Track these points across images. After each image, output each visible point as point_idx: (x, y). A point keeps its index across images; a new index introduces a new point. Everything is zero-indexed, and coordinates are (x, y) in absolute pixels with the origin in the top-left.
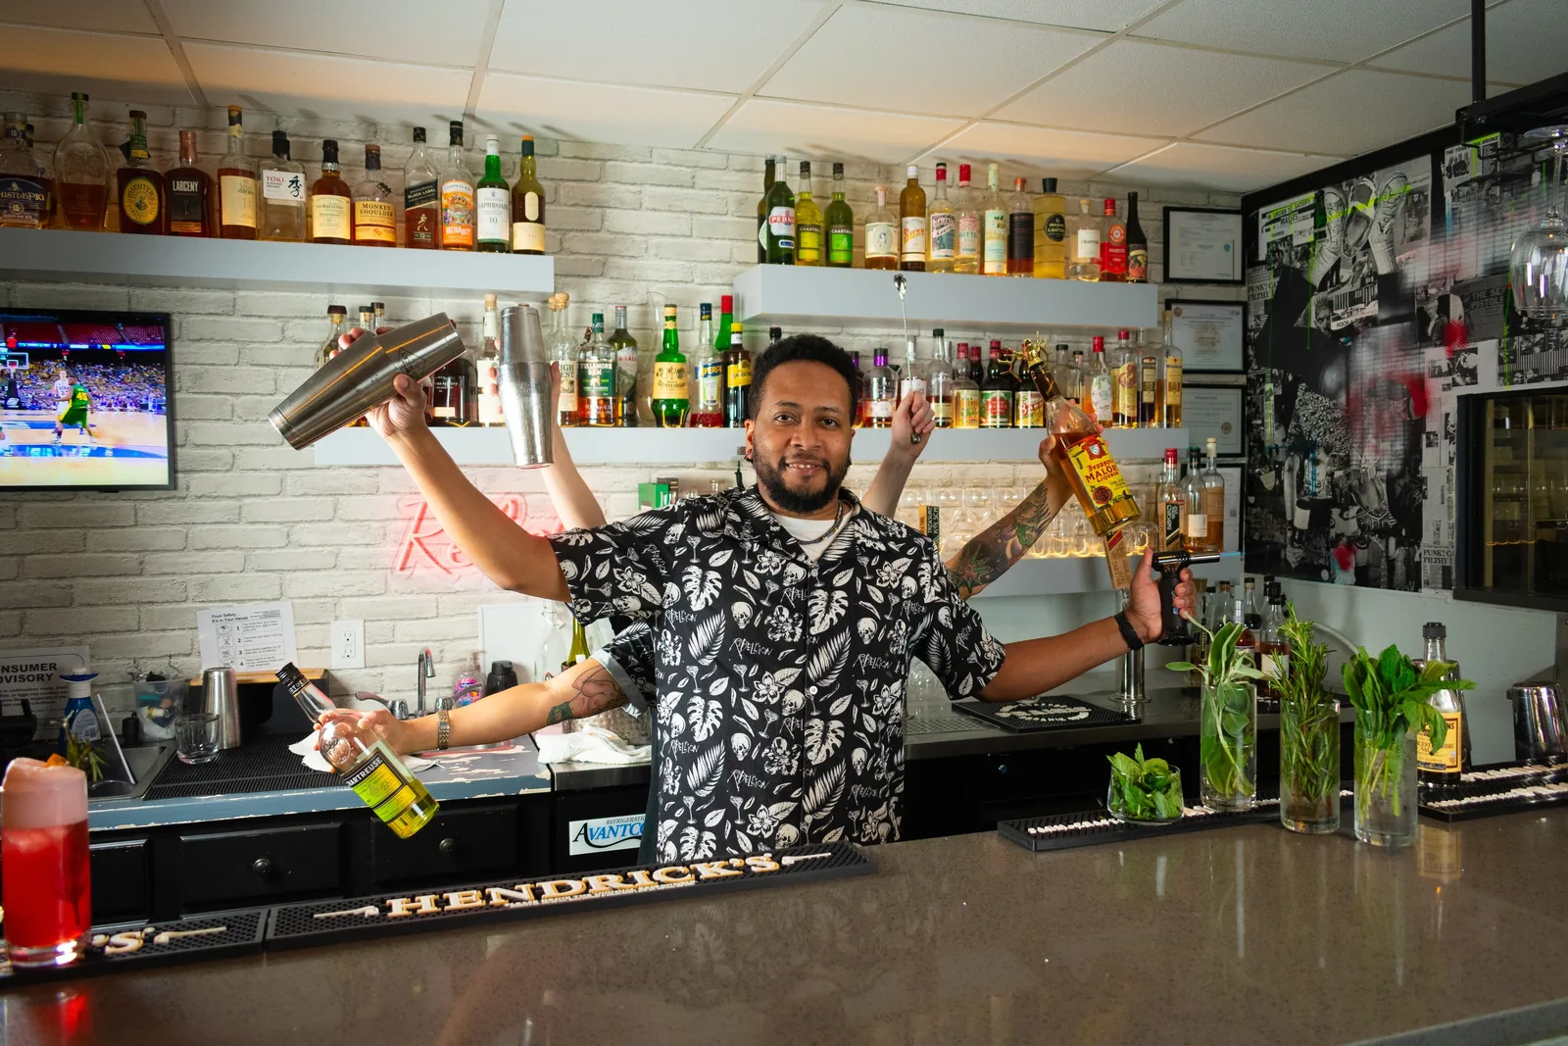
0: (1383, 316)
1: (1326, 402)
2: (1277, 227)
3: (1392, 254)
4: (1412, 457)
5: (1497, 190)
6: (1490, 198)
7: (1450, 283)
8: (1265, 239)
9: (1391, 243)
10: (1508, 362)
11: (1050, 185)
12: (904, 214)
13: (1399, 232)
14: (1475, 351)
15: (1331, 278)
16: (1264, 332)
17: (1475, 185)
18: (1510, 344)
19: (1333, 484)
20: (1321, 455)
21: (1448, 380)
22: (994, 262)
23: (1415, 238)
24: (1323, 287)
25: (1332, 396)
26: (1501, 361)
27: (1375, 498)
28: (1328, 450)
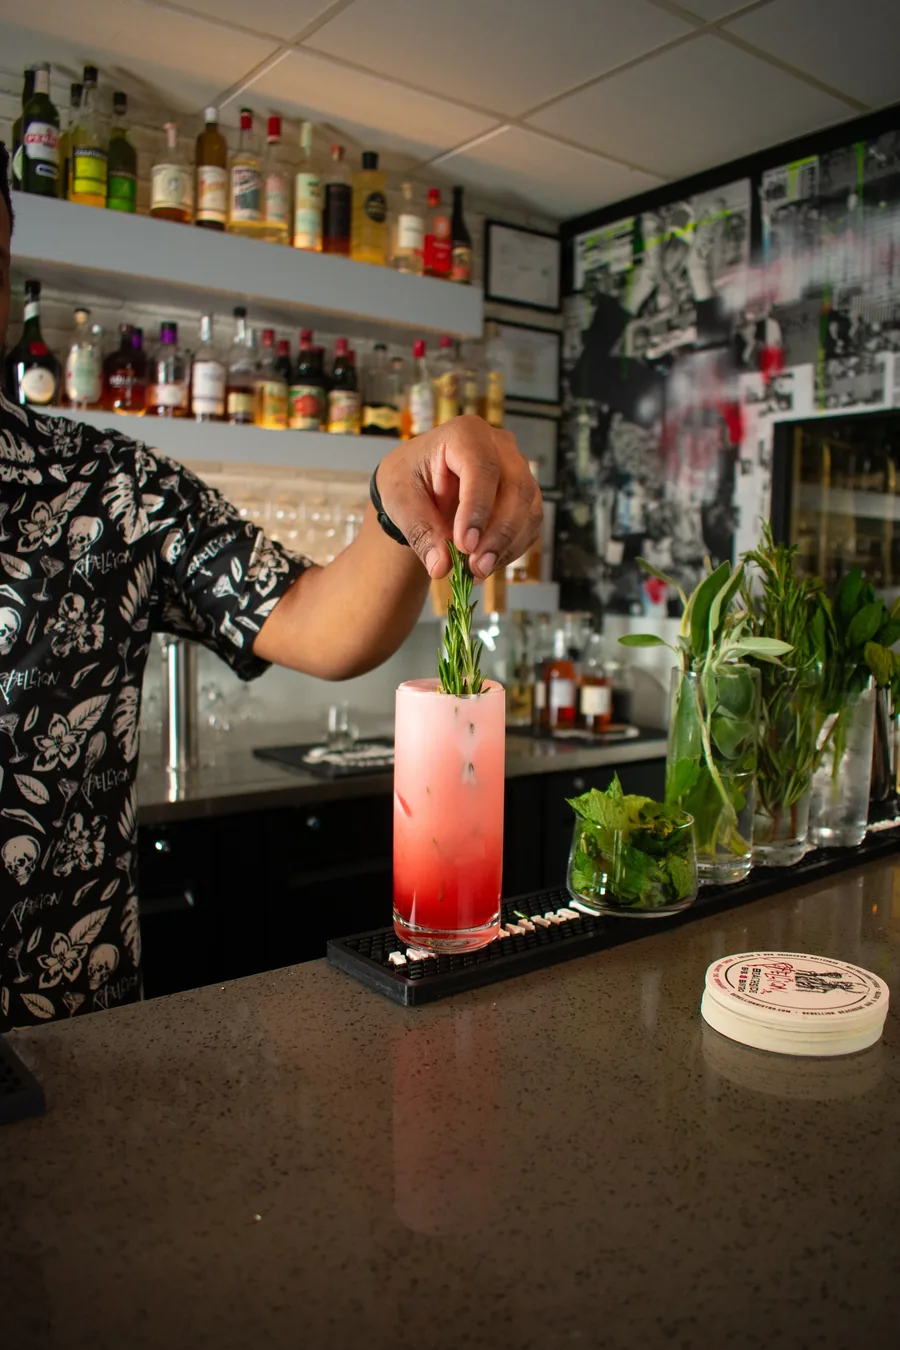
0: (701, 342)
1: (641, 432)
2: (594, 256)
3: (710, 278)
4: (726, 487)
5: (814, 214)
6: (807, 222)
7: (768, 308)
8: (582, 267)
9: (709, 268)
10: (824, 385)
11: (370, 160)
12: (200, 161)
13: (717, 257)
14: (790, 376)
15: (648, 306)
16: (579, 363)
17: (793, 208)
18: (825, 368)
19: (647, 517)
20: (636, 487)
21: (763, 406)
22: (305, 236)
23: (734, 262)
24: (640, 315)
25: (647, 425)
26: (816, 386)
27: (688, 529)
28: (642, 480)
